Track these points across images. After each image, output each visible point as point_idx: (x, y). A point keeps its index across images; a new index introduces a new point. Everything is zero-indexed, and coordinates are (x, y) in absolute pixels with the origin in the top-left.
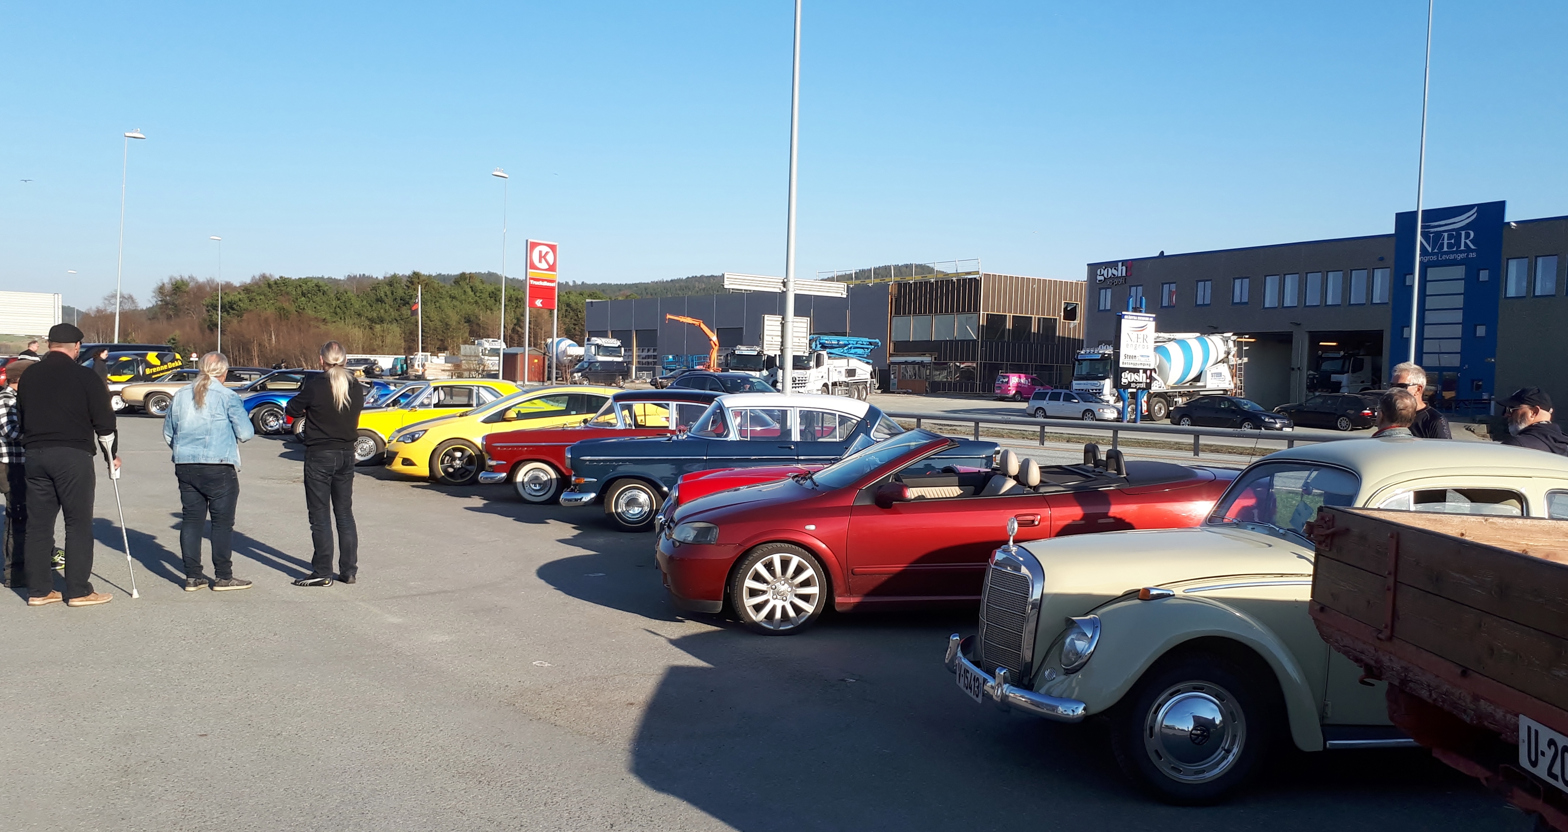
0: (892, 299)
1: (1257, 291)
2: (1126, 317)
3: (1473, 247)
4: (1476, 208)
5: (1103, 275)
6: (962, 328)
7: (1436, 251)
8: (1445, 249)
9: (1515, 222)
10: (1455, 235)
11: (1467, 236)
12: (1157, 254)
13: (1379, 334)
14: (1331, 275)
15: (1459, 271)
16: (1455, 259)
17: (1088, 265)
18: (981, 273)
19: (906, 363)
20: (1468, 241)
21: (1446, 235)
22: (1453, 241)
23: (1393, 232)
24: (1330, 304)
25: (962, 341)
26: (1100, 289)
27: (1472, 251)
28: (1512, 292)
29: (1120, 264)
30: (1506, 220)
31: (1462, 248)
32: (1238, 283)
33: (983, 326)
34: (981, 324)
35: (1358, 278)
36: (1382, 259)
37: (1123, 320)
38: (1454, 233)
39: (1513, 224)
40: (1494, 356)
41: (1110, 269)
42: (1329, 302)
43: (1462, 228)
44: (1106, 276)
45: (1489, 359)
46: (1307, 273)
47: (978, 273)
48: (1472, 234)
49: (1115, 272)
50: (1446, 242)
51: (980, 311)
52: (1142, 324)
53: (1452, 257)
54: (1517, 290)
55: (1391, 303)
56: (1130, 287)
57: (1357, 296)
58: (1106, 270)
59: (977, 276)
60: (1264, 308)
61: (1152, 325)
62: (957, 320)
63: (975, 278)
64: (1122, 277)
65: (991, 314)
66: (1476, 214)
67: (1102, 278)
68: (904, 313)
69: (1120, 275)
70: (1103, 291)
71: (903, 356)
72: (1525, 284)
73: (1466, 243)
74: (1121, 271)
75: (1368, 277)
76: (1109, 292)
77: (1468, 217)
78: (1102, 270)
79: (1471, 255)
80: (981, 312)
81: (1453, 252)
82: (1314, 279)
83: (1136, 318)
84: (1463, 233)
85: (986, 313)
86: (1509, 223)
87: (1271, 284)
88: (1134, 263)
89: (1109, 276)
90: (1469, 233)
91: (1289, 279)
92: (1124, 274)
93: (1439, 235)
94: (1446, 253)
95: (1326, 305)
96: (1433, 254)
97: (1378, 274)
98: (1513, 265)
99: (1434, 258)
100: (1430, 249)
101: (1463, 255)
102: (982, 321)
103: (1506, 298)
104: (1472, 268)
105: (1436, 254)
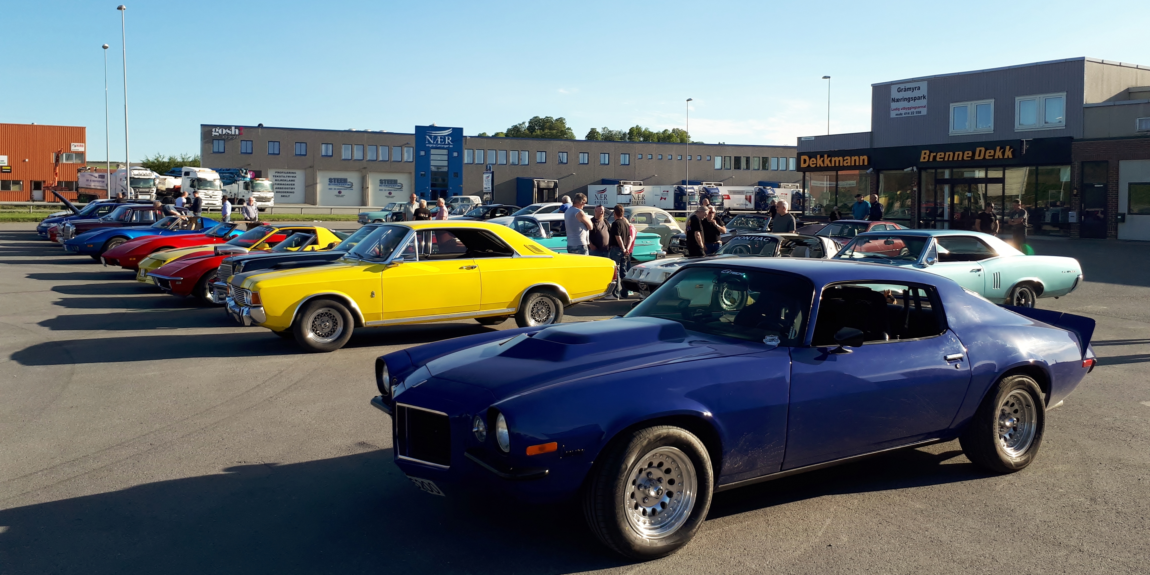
1: (337, 151)
3: (451, 143)
4: (451, 129)
7: (435, 143)
8: (439, 143)
9: (467, 136)
10: (443, 138)
11: (449, 139)
12: (257, 125)
14: (380, 147)
15: (445, 152)
16: (444, 147)
17: (201, 125)
20: (449, 141)
21: (439, 137)
22: (442, 140)
23: (414, 133)
24: (381, 160)
26: (213, 140)
29: (233, 128)
30: (464, 135)
31: (447, 143)
32: (324, 146)
35: (395, 150)
36: (408, 143)
39: (469, 138)
41: (224, 130)
43: (446, 136)
44: (221, 133)
45: (460, 186)
46: (366, 146)
48: (451, 138)
49: (228, 131)
50: (439, 140)
53: (443, 146)
54: (468, 161)
55: (414, 162)
56: (241, 141)
57: (395, 158)
58: (221, 130)
64: (235, 134)
66: (451, 131)
67: (216, 134)
69: (233, 133)
70: (215, 142)
72: (471, 159)
75: (400, 150)
76: (222, 142)
77: (449, 132)
78: (216, 129)
79: (451, 146)
81: (443, 144)
82: (370, 148)
84: (447, 138)
87: (345, 148)
88: (243, 128)
89: (224, 133)
91: (355, 147)
92: (237, 133)
93: (436, 137)
94: (439, 144)
96: (433, 144)
97: (406, 149)
98: (466, 152)
99: (435, 146)
100: (432, 142)
101: (448, 146)
103: (464, 163)
104: (450, 151)
105: (435, 144)
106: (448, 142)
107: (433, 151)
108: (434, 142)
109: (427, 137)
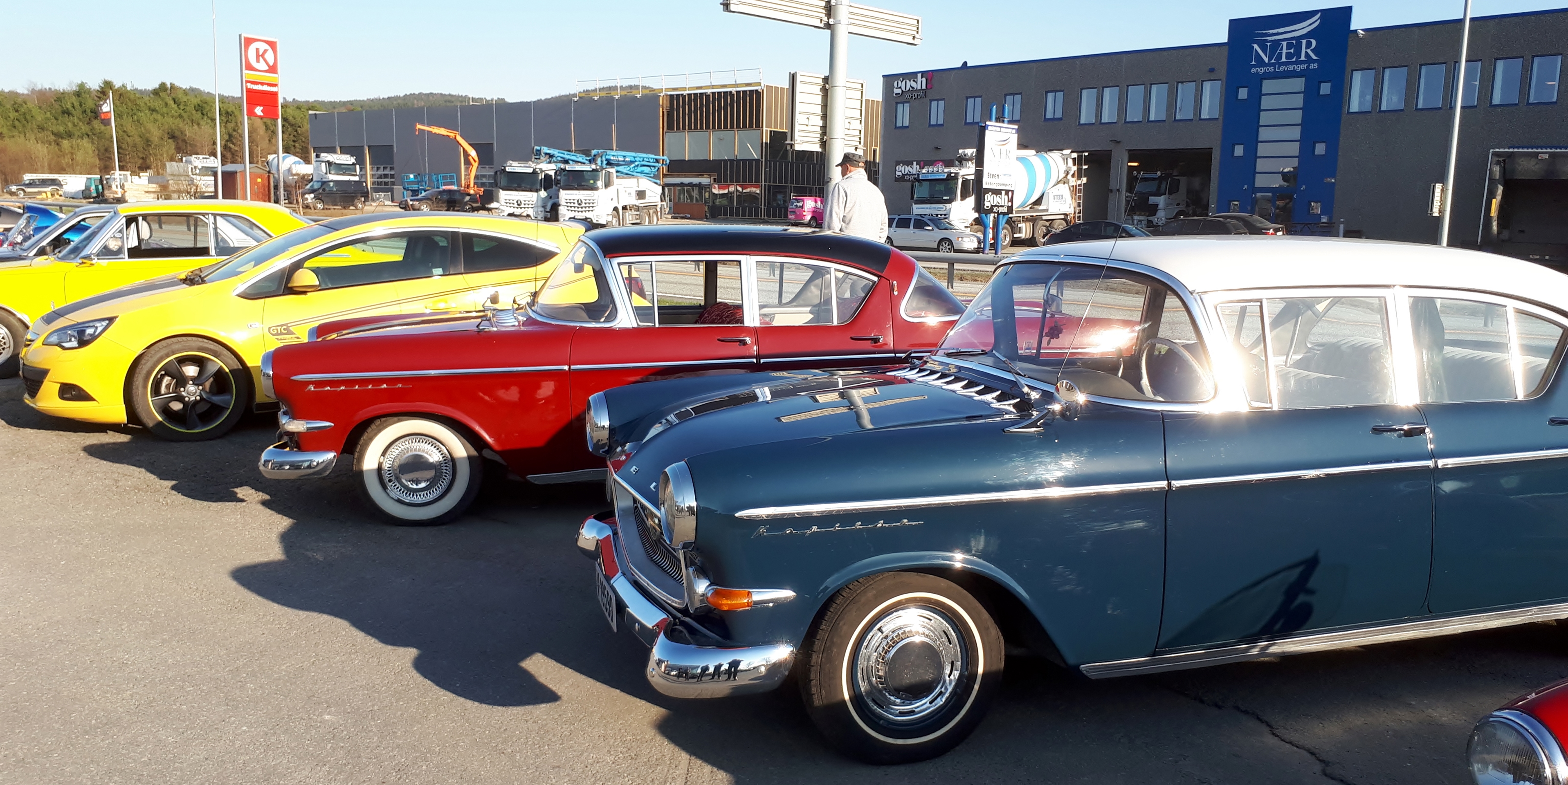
0: (663, 112)
1: (1072, 106)
2: (990, 128)
3: (1314, 57)
4: (1319, 14)
5: (900, 87)
6: (743, 146)
7: (1273, 61)
8: (1284, 59)
9: (1362, 30)
10: (1295, 44)
11: (1309, 45)
12: (959, 65)
13: (1207, 154)
14: (1154, 87)
15: (1299, 84)
16: (1294, 71)
17: (884, 76)
18: (762, 85)
19: (682, 184)
20: (1309, 51)
21: (1285, 43)
22: (1292, 51)
23: (1226, 41)
24: (1153, 119)
25: (744, 161)
26: (897, 103)
27: (1314, 61)
28: (1355, 107)
29: (919, 75)
30: (1352, 28)
31: (1303, 58)
32: (1050, 96)
33: (766, 143)
34: (764, 141)
35: (1186, 91)
36: (1212, 70)
37: (987, 132)
38: (1294, 42)
39: (1362, 32)
40: (1333, 176)
41: (908, 81)
42: (1152, 117)
43: (1304, 37)
44: (904, 89)
45: (1329, 179)
46: (1128, 86)
47: (759, 84)
48: (1314, 42)
49: (914, 84)
50: (1284, 51)
51: (762, 127)
52: (1004, 136)
53: (1291, 68)
54: (1360, 103)
55: (1221, 118)
56: (931, 101)
57: (1184, 112)
58: (904, 82)
59: (758, 88)
60: (1080, 124)
61: (1014, 138)
62: (737, 136)
63: (757, 91)
64: (921, 90)
65: (774, 131)
66: (1319, 21)
67: (899, 91)
68: (678, 128)
69: (919, 88)
70: (900, 106)
71: (678, 176)
72: (1369, 98)
73: (1307, 54)
74: (920, 84)
75: (1196, 90)
76: (907, 106)
77: (1310, 25)
78: (900, 82)
79: (1312, 66)
80: (765, 129)
81: (1292, 63)
82: (1136, 93)
83: (998, 129)
84: (1304, 42)
85: (769, 129)
86: (1356, 31)
87: (1088, 98)
88: (934, 74)
89: (907, 89)
90: (1311, 42)
91: (1107, 91)
92: (924, 87)
93: (1277, 44)
94: (1284, 64)
95: (1149, 121)
96: (1270, 65)
97: (1207, 86)
98: (1357, 77)
99: (1272, 69)
100: (1266, 60)
101: (1303, 67)
102: (766, 139)
103: (1349, 113)
104: (1312, 80)
105: (1274, 65)
106: (1306, 53)
107: (1268, 86)
108: (1270, 59)
109: (1256, 46)
